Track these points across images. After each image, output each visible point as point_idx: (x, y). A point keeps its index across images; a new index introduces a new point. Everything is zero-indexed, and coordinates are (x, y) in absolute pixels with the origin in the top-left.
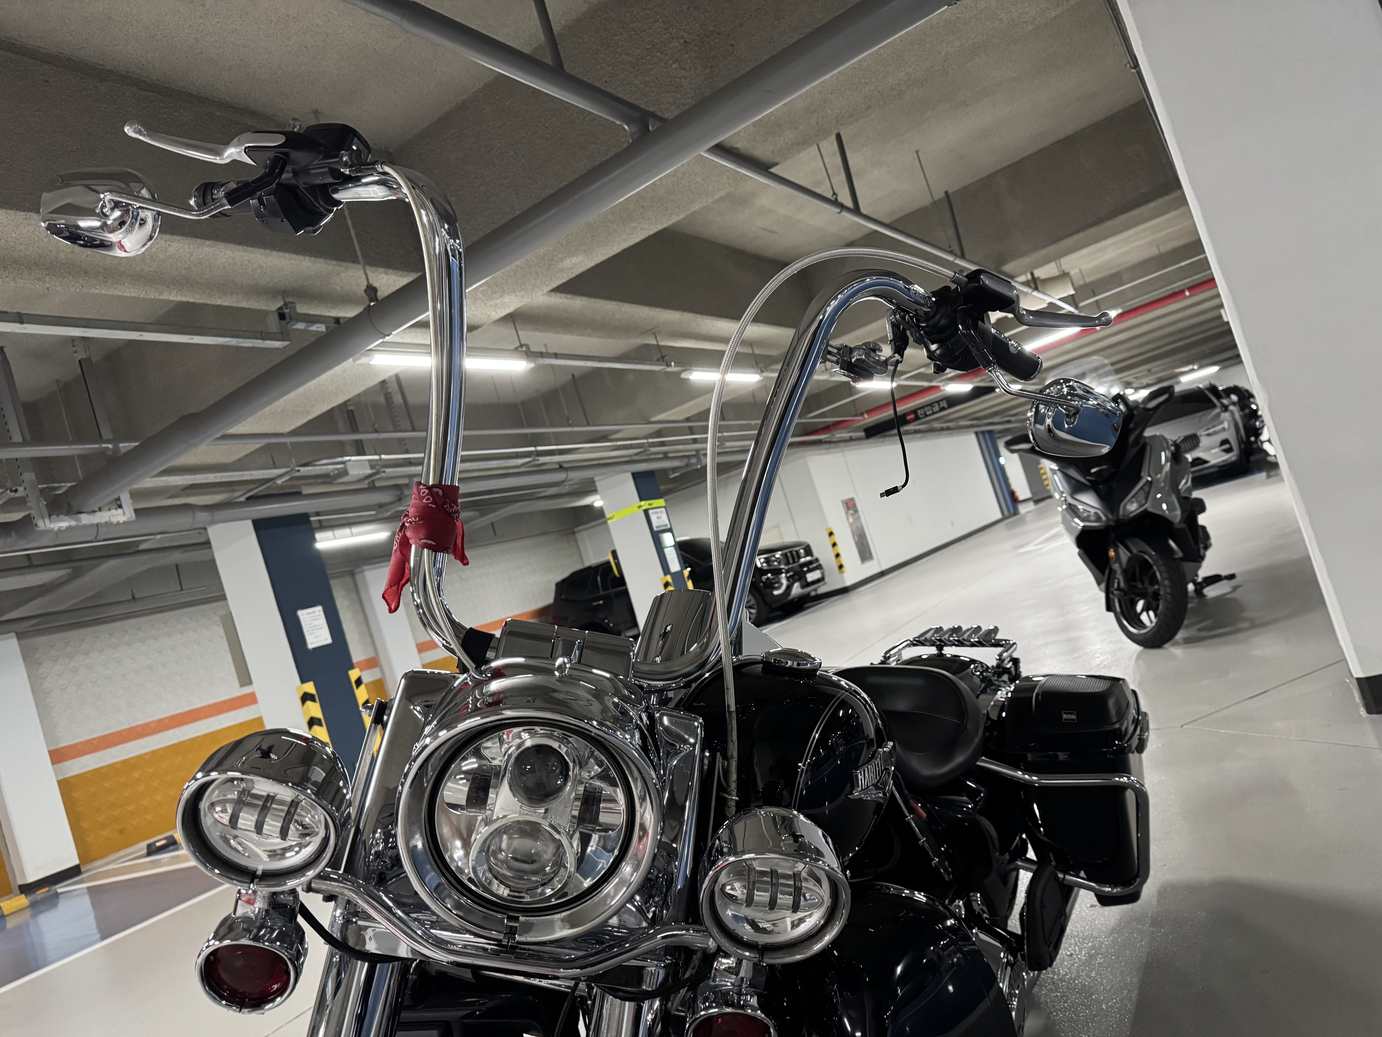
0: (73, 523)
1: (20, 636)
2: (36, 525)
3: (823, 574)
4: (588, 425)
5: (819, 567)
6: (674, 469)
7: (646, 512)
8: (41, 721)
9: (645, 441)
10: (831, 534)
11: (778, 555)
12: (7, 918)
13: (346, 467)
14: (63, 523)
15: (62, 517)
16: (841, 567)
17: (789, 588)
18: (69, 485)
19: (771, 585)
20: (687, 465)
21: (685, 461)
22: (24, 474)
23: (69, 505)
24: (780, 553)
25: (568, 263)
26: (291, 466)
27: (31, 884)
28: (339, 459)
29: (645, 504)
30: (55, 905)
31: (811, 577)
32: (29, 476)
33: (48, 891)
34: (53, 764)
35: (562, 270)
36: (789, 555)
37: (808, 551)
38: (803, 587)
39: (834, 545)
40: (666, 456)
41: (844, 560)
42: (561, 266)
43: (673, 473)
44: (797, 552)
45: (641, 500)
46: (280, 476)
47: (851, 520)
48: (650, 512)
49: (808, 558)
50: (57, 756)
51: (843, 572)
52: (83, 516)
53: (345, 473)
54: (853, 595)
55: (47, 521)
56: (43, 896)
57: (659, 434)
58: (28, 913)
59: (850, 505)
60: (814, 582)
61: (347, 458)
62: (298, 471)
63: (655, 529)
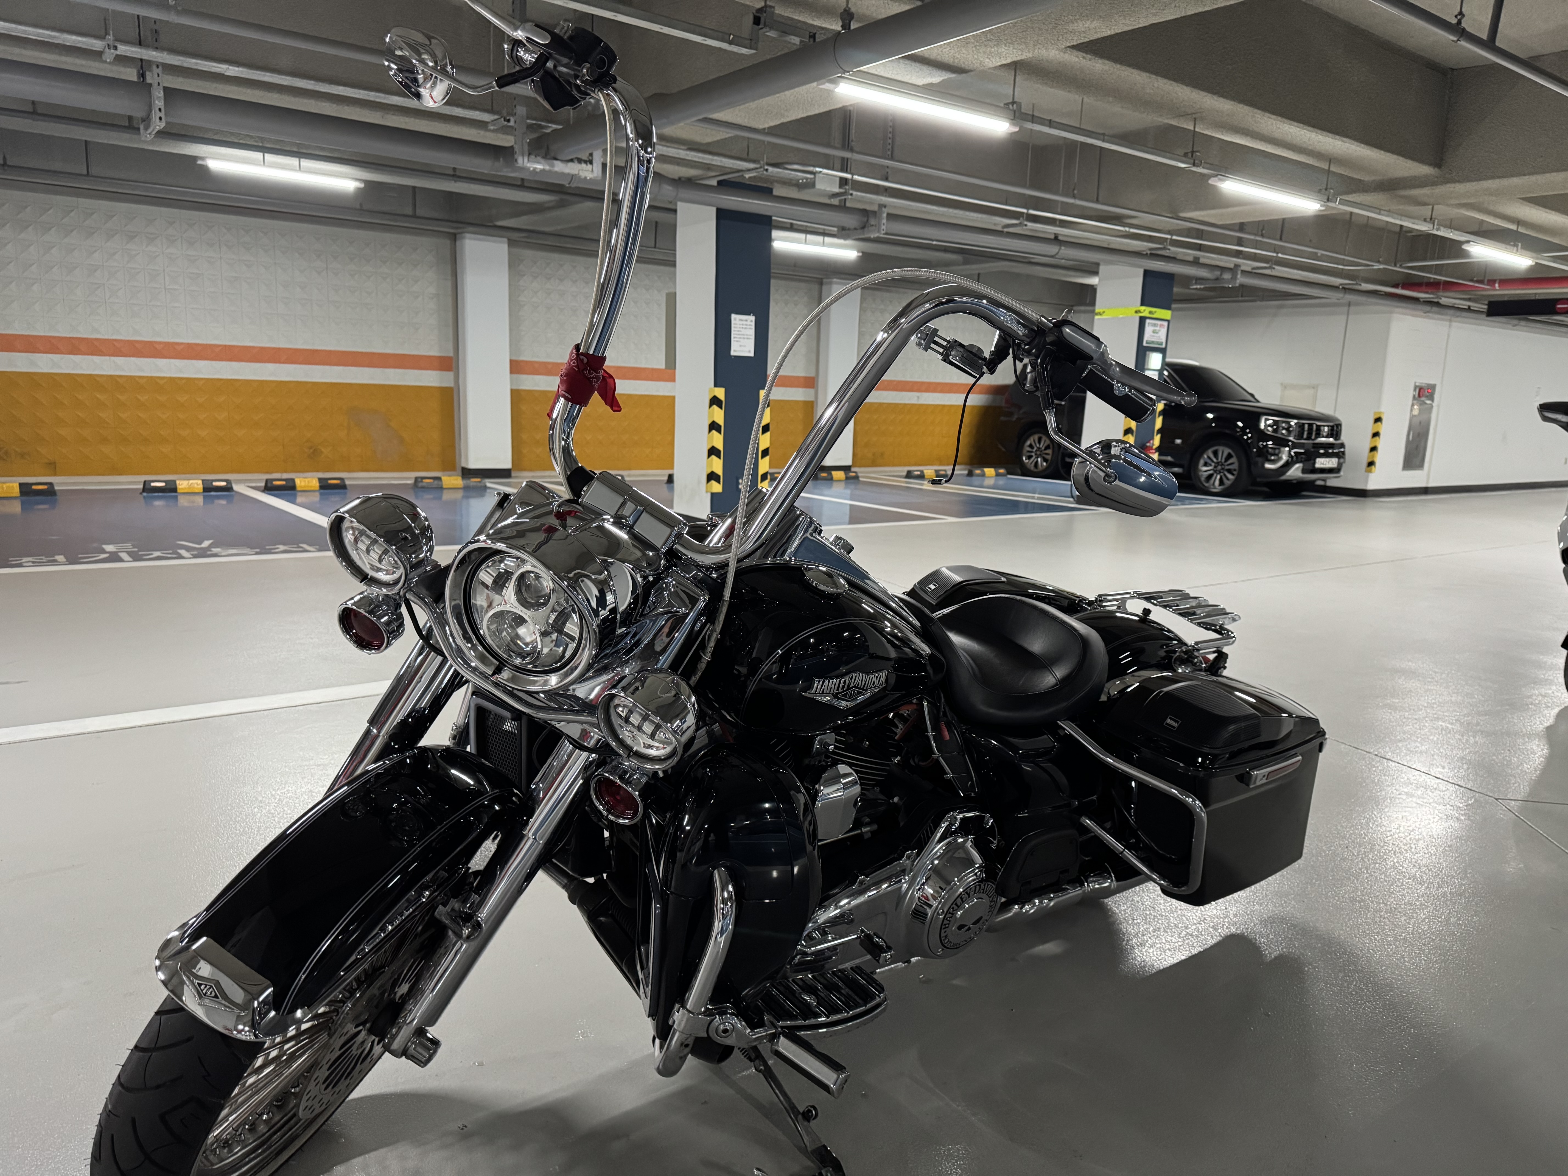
0: (547, 168)
1: (512, 243)
2: (516, 160)
3: (1340, 465)
4: (1097, 201)
5: (1340, 456)
6: (1199, 280)
7: (1142, 320)
8: (511, 330)
9: (1169, 237)
10: (1378, 420)
11: (1293, 422)
12: (445, 491)
13: (815, 178)
14: (538, 166)
15: (539, 158)
16: (1371, 464)
17: (1288, 465)
18: (555, 126)
19: (1265, 454)
20: (1217, 279)
21: (1218, 273)
22: (518, 107)
23: (548, 148)
24: (1296, 421)
25: (1080, 26)
26: (762, 162)
27: (470, 470)
28: (811, 169)
29: (1146, 311)
30: (482, 496)
31: (1322, 463)
32: (521, 110)
33: (480, 482)
34: (511, 372)
35: (1073, 32)
36: (1306, 426)
37: (1336, 430)
38: (1304, 471)
39: (1376, 435)
40: (1196, 262)
41: (1379, 458)
42: (1071, 27)
43: (1196, 284)
44: (1318, 427)
45: (1142, 304)
46: (749, 170)
47: (1416, 412)
48: (1148, 321)
49: (1331, 440)
50: (516, 367)
51: (1370, 471)
52: (556, 162)
53: (811, 185)
54: (1370, 501)
55: (526, 160)
56: (475, 484)
57: (1189, 233)
58: (459, 495)
59: (1424, 393)
60: (1323, 471)
61: (818, 169)
62: (767, 170)
63: (1145, 344)
